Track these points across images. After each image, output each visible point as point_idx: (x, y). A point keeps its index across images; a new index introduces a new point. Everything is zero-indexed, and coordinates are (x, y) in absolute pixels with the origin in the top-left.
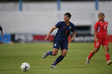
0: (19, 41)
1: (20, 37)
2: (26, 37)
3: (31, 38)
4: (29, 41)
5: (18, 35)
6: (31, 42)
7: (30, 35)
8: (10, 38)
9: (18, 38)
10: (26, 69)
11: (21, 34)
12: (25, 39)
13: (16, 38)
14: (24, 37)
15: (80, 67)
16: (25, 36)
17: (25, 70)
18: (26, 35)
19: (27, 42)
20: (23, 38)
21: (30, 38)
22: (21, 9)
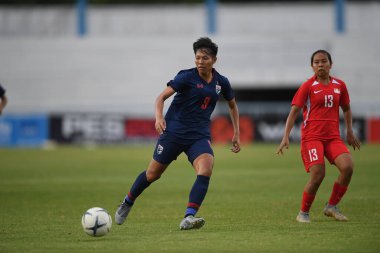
0: (76, 137)
1: (79, 125)
2: (100, 127)
3: (116, 130)
4: (109, 137)
5: (74, 120)
6: (117, 142)
7: (114, 120)
8: (45, 128)
9: (73, 127)
10: (99, 230)
11: (84, 116)
12: (97, 130)
13: (68, 128)
14: (94, 127)
15: (281, 228)
16: (97, 123)
17: (95, 232)
18: (102, 118)
19: (102, 141)
20: (88, 127)
21: (113, 127)
22: (82, 30)
